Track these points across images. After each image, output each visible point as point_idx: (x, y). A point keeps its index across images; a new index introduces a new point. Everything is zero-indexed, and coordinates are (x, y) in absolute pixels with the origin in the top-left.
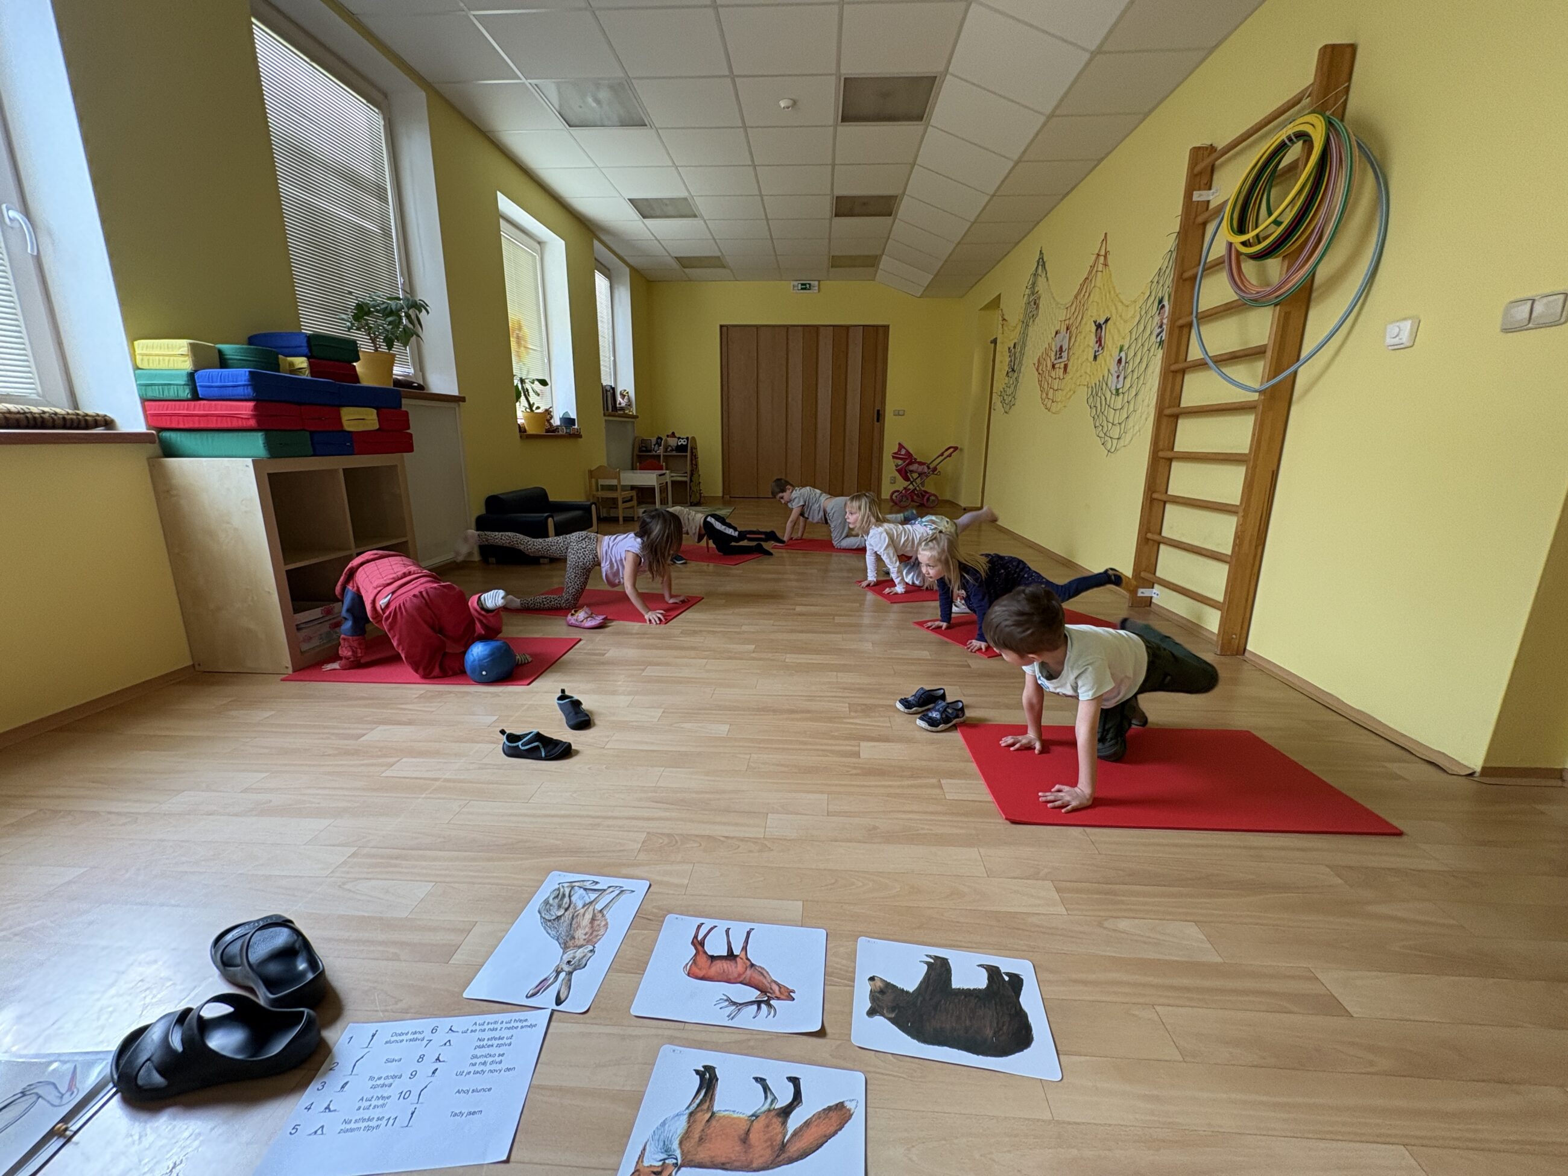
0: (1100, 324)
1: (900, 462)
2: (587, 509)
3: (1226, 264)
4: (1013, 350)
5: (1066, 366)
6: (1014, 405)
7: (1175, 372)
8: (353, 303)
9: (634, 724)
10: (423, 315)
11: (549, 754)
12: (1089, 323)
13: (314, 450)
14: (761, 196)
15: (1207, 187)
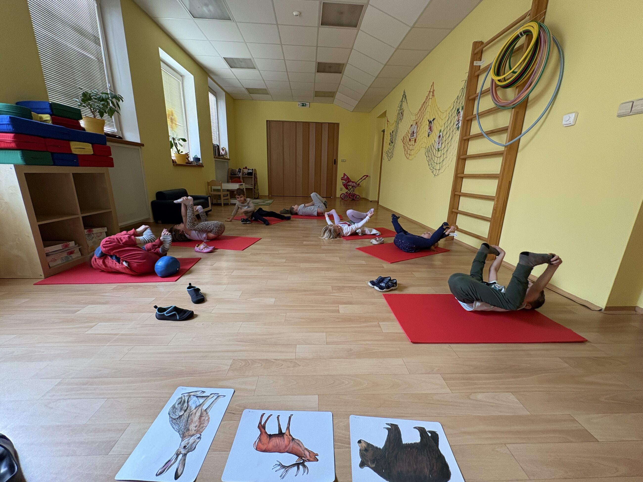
0: (431, 121)
1: (344, 181)
2: (206, 199)
3: (491, 91)
4: (392, 134)
5: (415, 140)
6: (392, 157)
7: (465, 140)
8: (81, 92)
9: (227, 299)
10: (120, 103)
11: (181, 317)
12: (426, 121)
13: (54, 162)
14: (285, 60)
15: (480, 59)
